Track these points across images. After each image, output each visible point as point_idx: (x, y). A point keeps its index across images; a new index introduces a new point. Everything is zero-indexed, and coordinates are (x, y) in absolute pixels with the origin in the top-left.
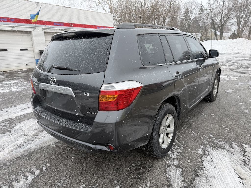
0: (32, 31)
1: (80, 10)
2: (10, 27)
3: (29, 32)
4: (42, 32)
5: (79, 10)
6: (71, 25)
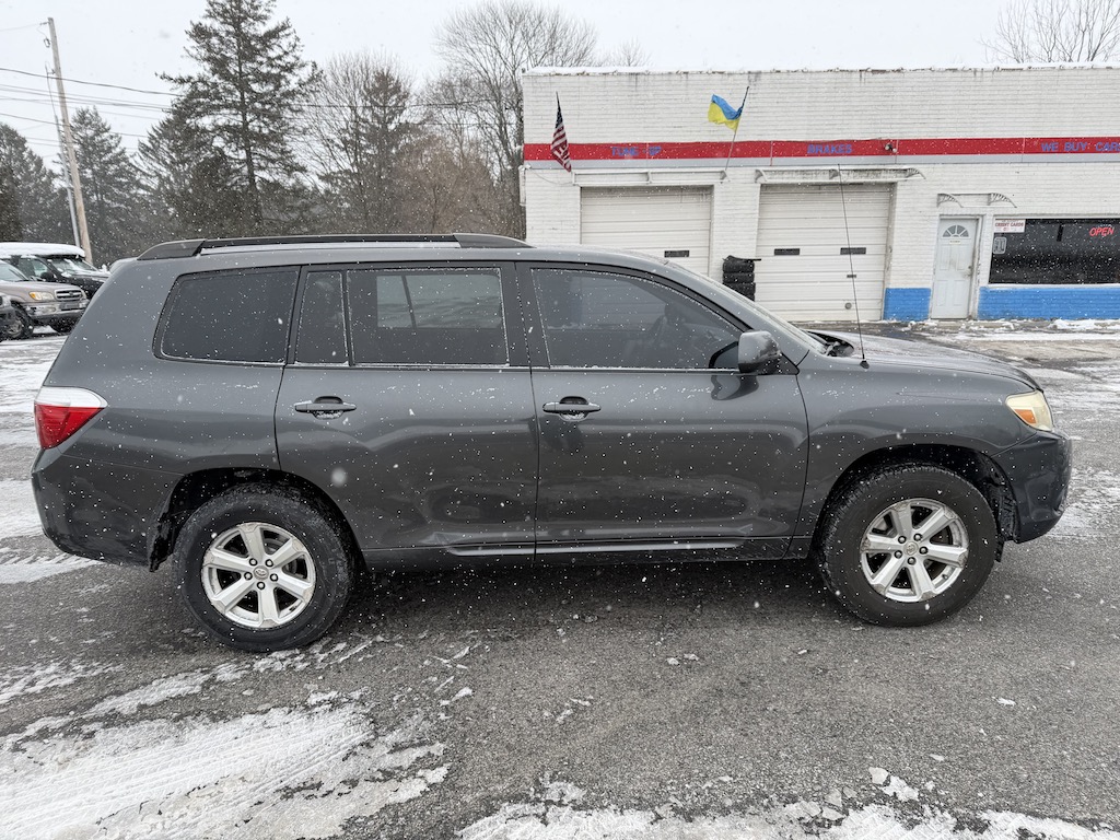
0: (716, 186)
1: (955, 74)
2: (644, 177)
3: (705, 191)
4: (754, 185)
5: (949, 74)
6: (887, 148)
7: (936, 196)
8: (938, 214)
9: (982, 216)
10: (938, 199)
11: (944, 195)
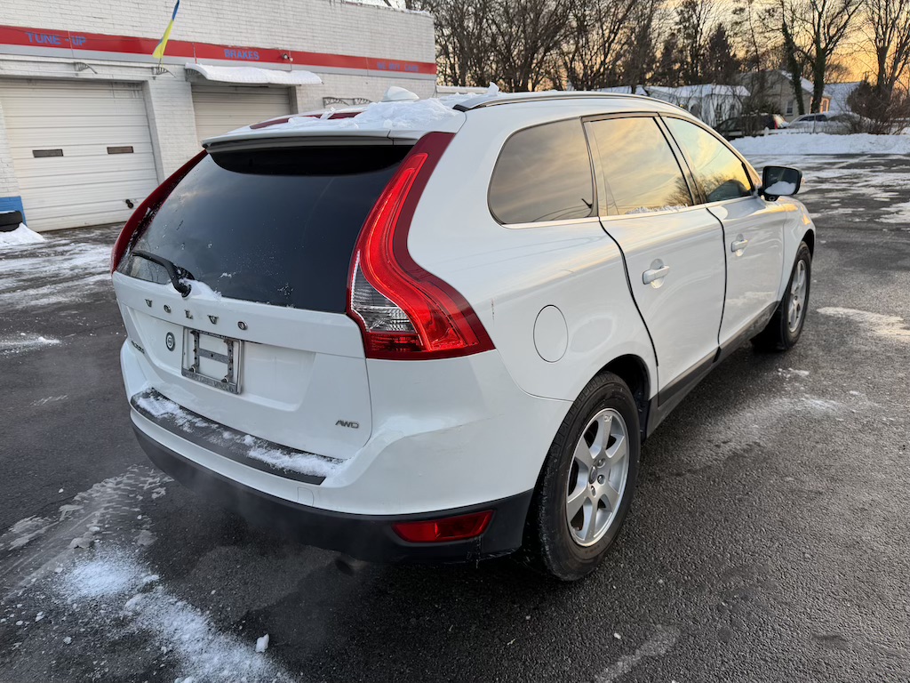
0: (150, 82)
2: (72, 67)
3: (138, 86)
4: (185, 83)
6: (286, 57)
7: (321, 99)
10: (324, 102)
11: (331, 98)
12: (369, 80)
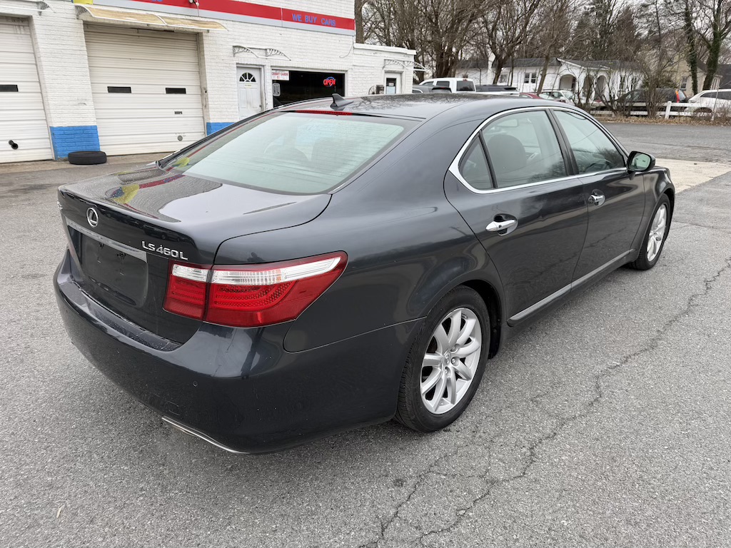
0: (34, 17)
4: (76, 21)
6: (192, 1)
7: (231, 47)
8: (235, 62)
9: (263, 66)
10: (234, 51)
11: (240, 47)
12: (283, 31)
